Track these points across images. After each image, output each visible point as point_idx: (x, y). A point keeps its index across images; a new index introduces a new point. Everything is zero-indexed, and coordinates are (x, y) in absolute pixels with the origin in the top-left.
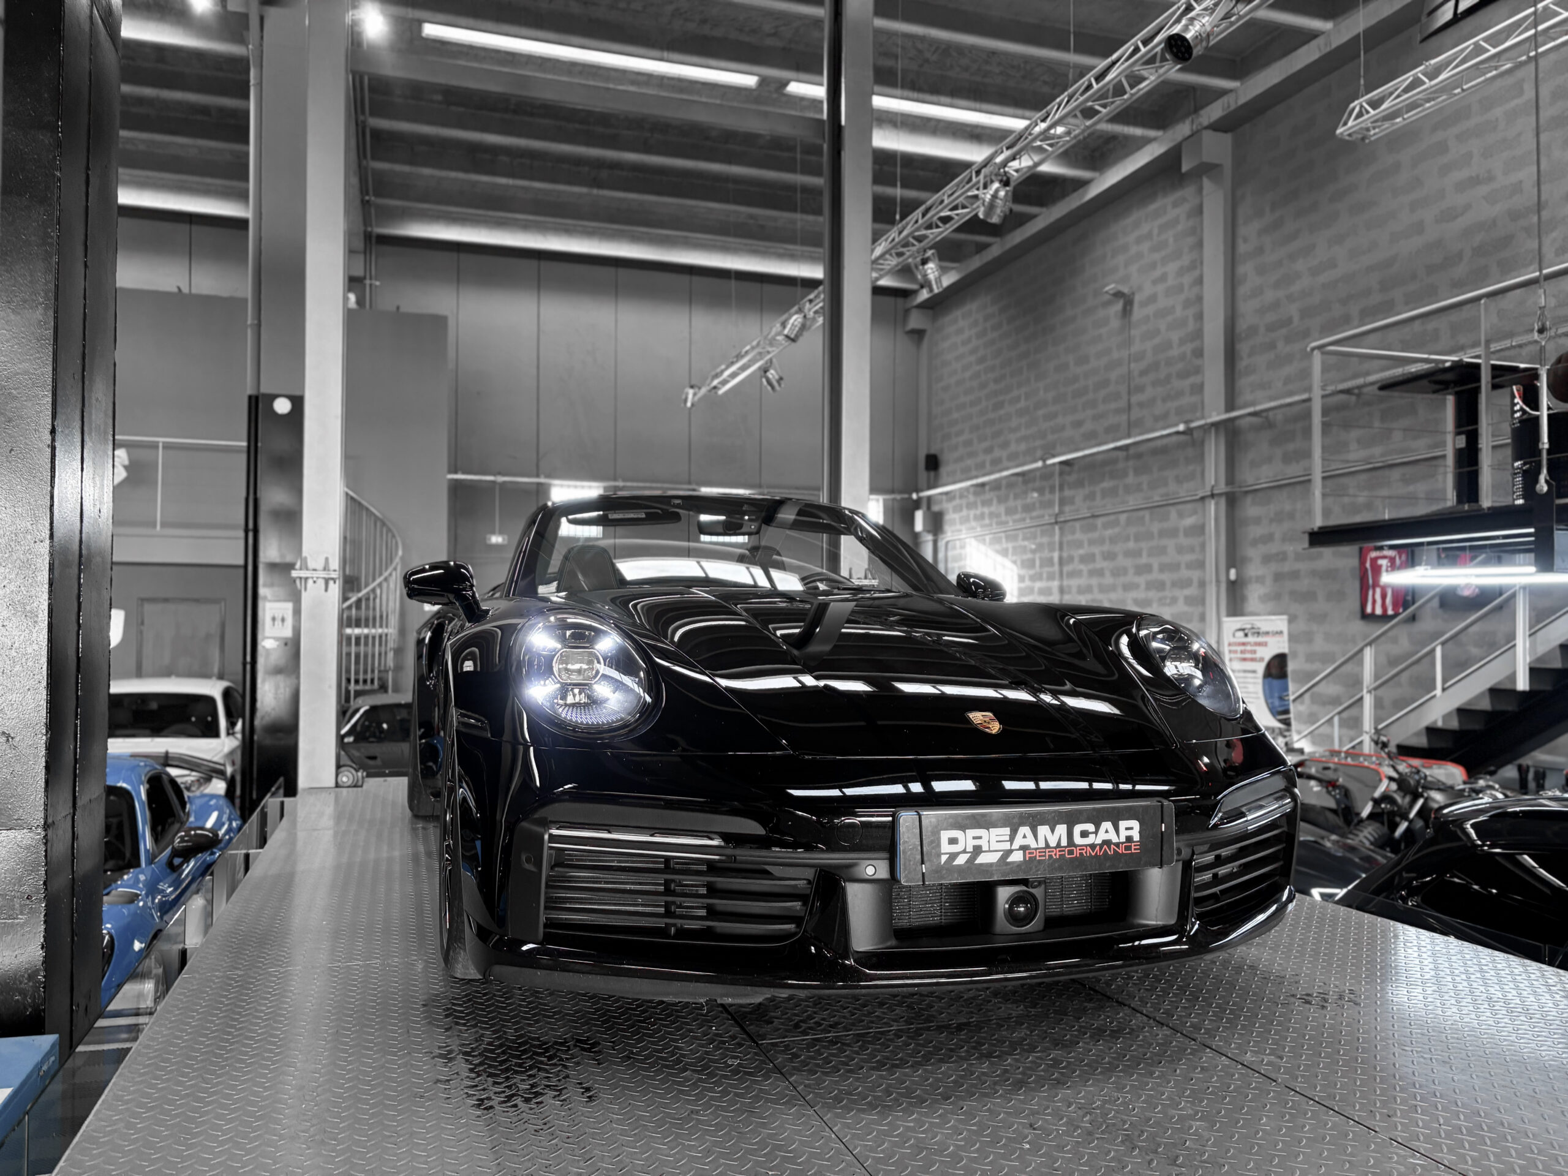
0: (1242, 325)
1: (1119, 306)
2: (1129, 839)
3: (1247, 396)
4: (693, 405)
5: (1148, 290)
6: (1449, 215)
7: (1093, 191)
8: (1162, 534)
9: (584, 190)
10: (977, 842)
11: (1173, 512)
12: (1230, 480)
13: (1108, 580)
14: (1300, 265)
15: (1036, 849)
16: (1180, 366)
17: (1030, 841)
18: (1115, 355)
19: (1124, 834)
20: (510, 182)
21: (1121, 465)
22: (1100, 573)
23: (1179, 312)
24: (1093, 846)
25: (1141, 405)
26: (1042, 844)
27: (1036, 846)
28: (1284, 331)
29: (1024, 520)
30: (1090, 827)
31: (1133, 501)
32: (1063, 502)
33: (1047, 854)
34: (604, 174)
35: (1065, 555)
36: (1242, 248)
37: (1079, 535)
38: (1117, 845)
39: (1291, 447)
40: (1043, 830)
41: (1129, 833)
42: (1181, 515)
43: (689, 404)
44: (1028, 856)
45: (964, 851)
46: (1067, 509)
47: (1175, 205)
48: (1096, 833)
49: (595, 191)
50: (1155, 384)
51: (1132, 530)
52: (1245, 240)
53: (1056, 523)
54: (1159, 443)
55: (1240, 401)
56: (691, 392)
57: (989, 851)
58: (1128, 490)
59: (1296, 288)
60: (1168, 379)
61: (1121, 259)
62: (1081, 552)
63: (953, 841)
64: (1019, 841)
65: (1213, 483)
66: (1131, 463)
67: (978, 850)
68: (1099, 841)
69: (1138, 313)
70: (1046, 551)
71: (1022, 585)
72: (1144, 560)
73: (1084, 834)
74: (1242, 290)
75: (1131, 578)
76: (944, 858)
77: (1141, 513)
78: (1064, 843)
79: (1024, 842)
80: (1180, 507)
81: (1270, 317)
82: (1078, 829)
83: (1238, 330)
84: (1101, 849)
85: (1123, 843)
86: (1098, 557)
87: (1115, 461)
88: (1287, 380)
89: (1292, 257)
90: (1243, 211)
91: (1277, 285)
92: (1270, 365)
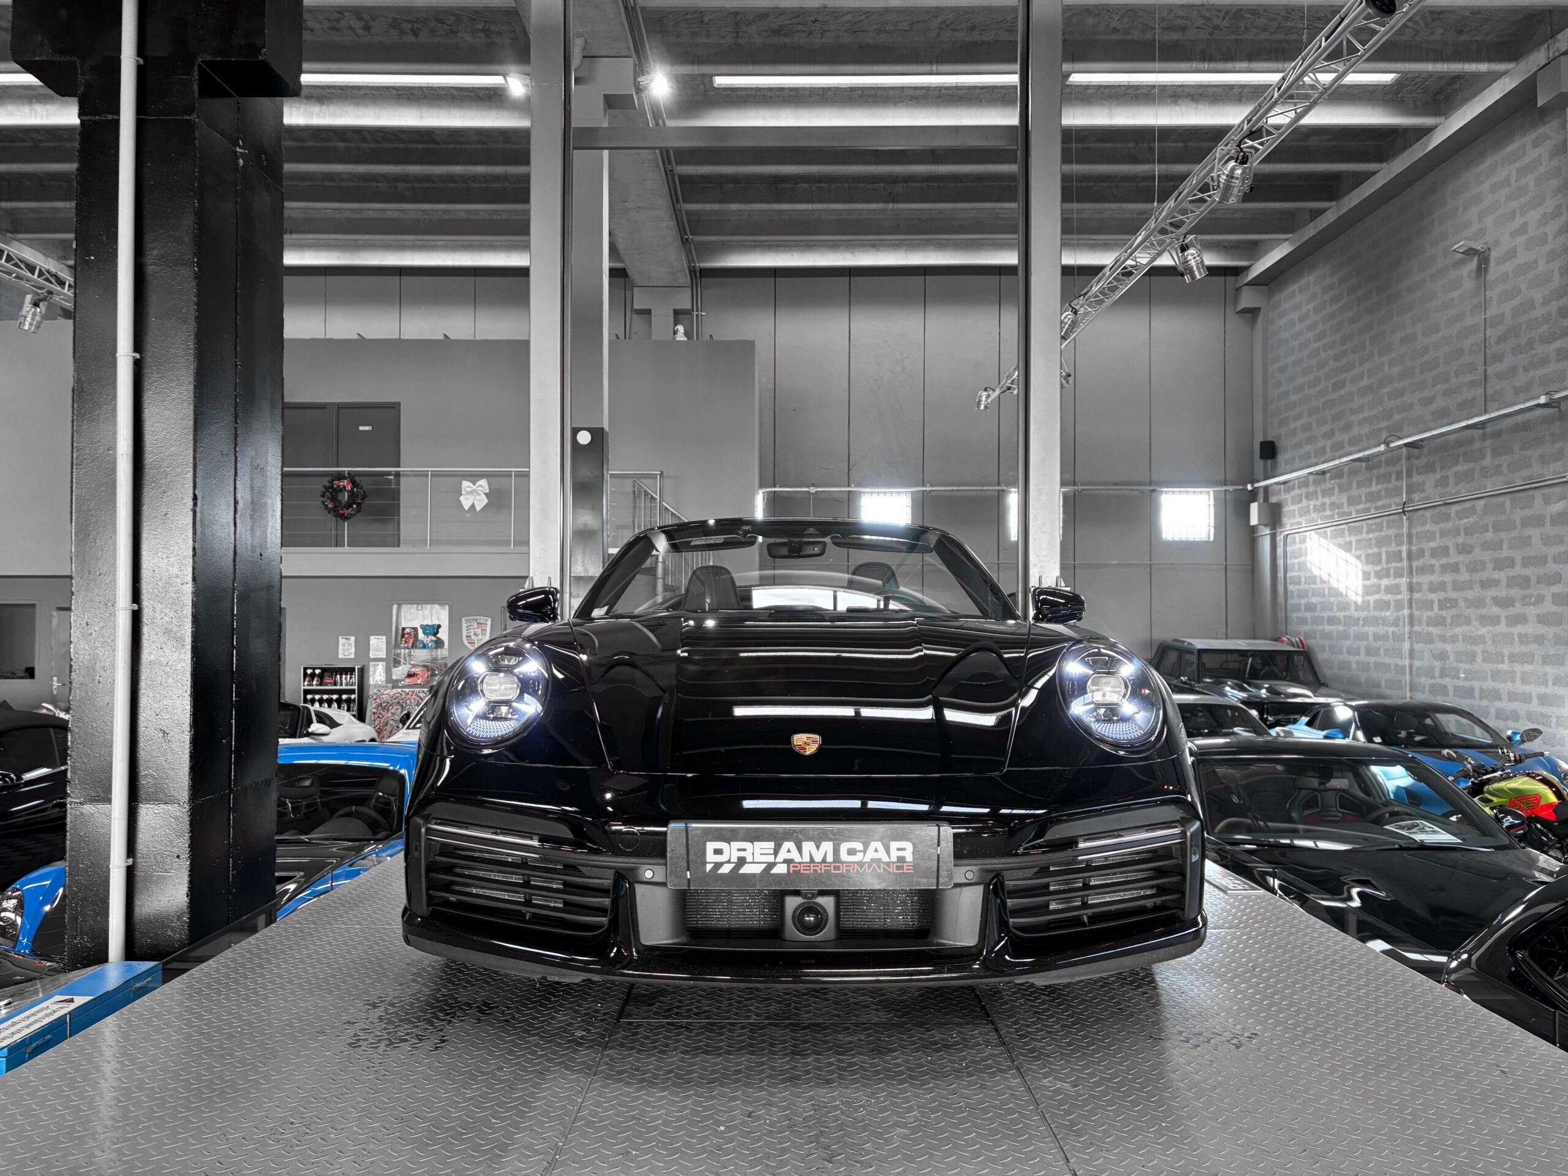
1: (1474, 263)
2: (901, 859)
4: (986, 407)
5: (1506, 244)
7: (1438, 138)
8: (1526, 522)
9: (880, 206)
10: (742, 854)
11: (1539, 497)
13: (1464, 576)
15: (800, 863)
16: (1545, 328)
17: (795, 855)
18: (1469, 321)
19: (894, 855)
20: (810, 206)
21: (1477, 446)
22: (1455, 568)
23: (1542, 267)
24: (861, 864)
25: (1499, 376)
26: (806, 859)
27: (800, 860)
29: (1369, 510)
30: (858, 846)
31: (1491, 485)
32: (1411, 489)
33: (812, 868)
34: (899, 188)
35: (1414, 548)
37: (1429, 527)
38: (888, 864)
40: (808, 846)
41: (901, 853)
42: (1547, 501)
43: (982, 407)
44: (792, 869)
45: (729, 862)
46: (1416, 497)
47: (1536, 144)
48: (864, 851)
49: (891, 206)
50: (1515, 351)
51: (1491, 519)
53: (1404, 512)
54: (1520, 418)
56: (985, 394)
57: (753, 863)
58: (1485, 473)
60: (1530, 345)
61: (1474, 212)
62: (1433, 544)
63: (718, 852)
64: (783, 855)
66: (1488, 443)
67: (742, 861)
68: (867, 859)
69: (1494, 271)
70: (1393, 545)
71: (1368, 583)
72: (1505, 553)
73: (852, 852)
75: (1490, 573)
76: (709, 867)
77: (1501, 499)
78: (830, 859)
79: (789, 856)
80: (1547, 491)
82: (844, 847)
84: (870, 867)
85: (893, 863)
86: (1452, 551)
87: (1471, 441)
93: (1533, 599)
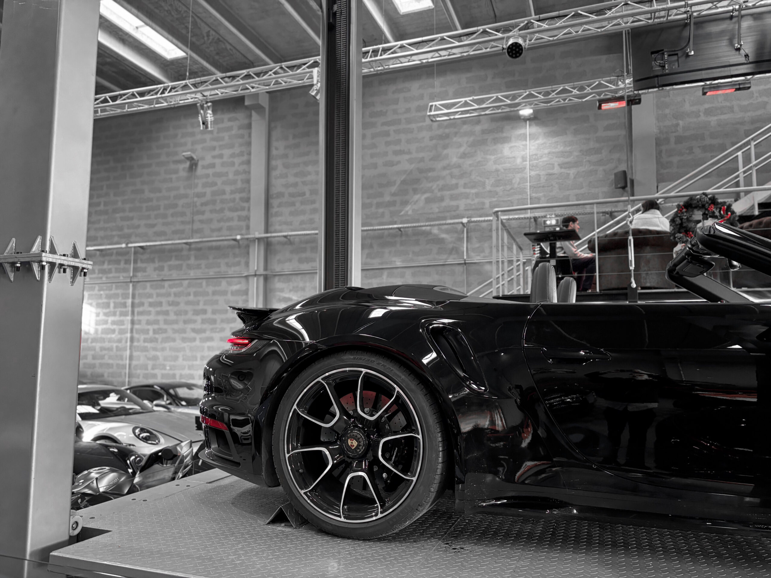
0: (274, 191)
1: (188, 164)
3: (277, 227)
5: (208, 160)
6: (391, 164)
8: (214, 293)
11: (224, 283)
12: (266, 269)
13: (172, 317)
16: (231, 204)
18: (182, 191)
21: (185, 253)
22: (166, 313)
23: (231, 176)
25: (201, 221)
28: (300, 198)
29: (101, 278)
31: (192, 273)
32: (135, 270)
35: (137, 301)
36: (274, 152)
37: (148, 290)
39: (304, 255)
42: (229, 284)
46: (139, 274)
47: (230, 120)
50: (211, 211)
51: (192, 290)
52: (277, 149)
53: (131, 282)
54: (214, 244)
55: (271, 229)
58: (189, 267)
59: (309, 178)
60: (222, 210)
61: (189, 140)
62: (150, 300)
65: (256, 268)
66: (193, 253)
69: (200, 171)
70: (120, 298)
71: (98, 318)
72: (201, 307)
74: (274, 173)
75: (190, 316)
77: (200, 281)
80: (229, 279)
81: (291, 190)
83: (270, 193)
86: (164, 304)
87: (181, 250)
88: (302, 222)
89: (306, 164)
90: (275, 134)
91: (296, 175)
92: (291, 214)
93: (218, 330)
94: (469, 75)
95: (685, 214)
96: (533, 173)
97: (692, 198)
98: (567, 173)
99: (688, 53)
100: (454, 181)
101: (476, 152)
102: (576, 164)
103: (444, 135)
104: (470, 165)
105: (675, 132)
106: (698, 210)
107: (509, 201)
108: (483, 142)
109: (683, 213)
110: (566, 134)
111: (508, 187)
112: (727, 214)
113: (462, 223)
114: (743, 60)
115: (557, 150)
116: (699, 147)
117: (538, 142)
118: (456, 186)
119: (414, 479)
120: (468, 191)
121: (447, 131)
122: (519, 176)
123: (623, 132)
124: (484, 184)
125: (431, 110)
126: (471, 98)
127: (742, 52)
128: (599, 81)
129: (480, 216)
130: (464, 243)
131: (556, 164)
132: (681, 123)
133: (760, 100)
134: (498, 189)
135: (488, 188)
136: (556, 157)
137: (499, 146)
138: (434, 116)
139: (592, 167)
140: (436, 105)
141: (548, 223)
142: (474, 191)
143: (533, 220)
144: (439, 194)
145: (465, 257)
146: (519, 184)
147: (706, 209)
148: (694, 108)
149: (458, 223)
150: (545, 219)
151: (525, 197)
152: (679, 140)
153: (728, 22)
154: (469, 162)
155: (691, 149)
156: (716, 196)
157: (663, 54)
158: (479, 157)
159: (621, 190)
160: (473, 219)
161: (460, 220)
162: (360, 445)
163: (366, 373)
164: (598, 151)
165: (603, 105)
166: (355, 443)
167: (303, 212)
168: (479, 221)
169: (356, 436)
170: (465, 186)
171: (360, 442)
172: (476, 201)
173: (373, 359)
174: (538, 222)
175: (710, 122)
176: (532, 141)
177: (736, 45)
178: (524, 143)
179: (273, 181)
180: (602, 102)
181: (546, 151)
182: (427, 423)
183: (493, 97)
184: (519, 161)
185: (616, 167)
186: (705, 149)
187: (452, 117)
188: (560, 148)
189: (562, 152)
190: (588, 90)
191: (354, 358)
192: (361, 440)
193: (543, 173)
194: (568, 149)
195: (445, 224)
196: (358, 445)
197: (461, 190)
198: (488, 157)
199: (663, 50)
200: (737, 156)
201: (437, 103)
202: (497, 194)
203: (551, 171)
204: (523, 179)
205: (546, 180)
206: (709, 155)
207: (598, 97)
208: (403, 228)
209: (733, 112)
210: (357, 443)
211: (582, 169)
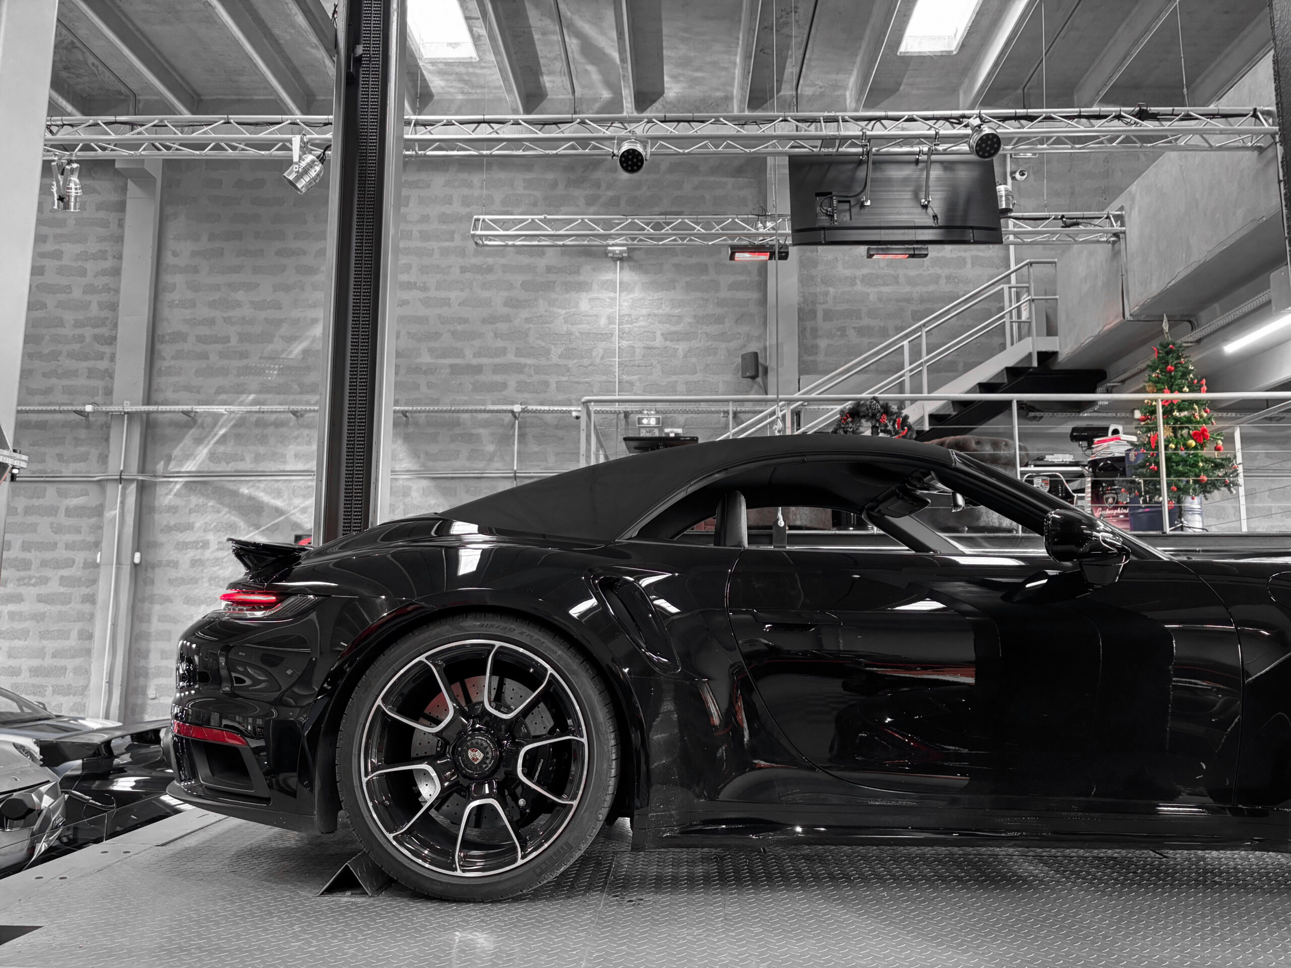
0: (167, 329)
3: (170, 395)
12: (142, 470)
14: (240, 296)
16: (76, 347)
23: (77, 294)
28: (219, 347)
36: (171, 260)
52: (175, 254)
55: (160, 397)
59: (237, 313)
65: (122, 468)
74: (167, 297)
80: (62, 486)
81: (204, 331)
83: (159, 332)
88: (221, 390)
89: (232, 286)
90: (174, 228)
91: (212, 305)
92: (199, 373)
94: (529, 176)
95: (850, 425)
96: (625, 343)
97: (858, 404)
98: (674, 349)
99: (863, 202)
100: (500, 344)
101: (536, 300)
102: (687, 336)
103: (485, 266)
104: (528, 320)
105: (824, 303)
106: (867, 421)
107: (586, 382)
108: (548, 286)
109: (847, 423)
110: (674, 288)
111: (586, 362)
112: (903, 429)
113: (512, 412)
114: (930, 222)
115: (661, 311)
116: (853, 328)
117: (631, 296)
118: (504, 351)
119: (575, 803)
120: (522, 360)
121: (490, 260)
122: (602, 345)
123: (755, 295)
124: (548, 352)
125: (475, 228)
126: (542, 217)
127: (930, 210)
128: (733, 219)
129: (542, 404)
130: (514, 444)
131: (658, 333)
132: (831, 290)
133: (931, 271)
134: (571, 363)
135: (554, 359)
136: (659, 322)
137: (574, 295)
138: (481, 236)
139: (709, 343)
140: (484, 220)
141: (645, 421)
142: (529, 361)
143: (622, 416)
144: (475, 361)
145: (515, 468)
146: (602, 358)
147: (878, 421)
148: (848, 272)
149: (505, 411)
150: (640, 416)
151: (610, 380)
152: (829, 315)
153: (913, 167)
154: (524, 314)
155: (843, 330)
156: (890, 404)
157: (831, 198)
158: (542, 307)
159: (750, 380)
160: (530, 408)
161: (509, 407)
162: (487, 758)
163: (501, 647)
164: (719, 320)
165: (737, 255)
166: (479, 755)
167: (224, 372)
168: (539, 411)
169: (482, 745)
170: (519, 353)
171: (488, 753)
172: (536, 378)
173: (513, 626)
174: (630, 420)
175: (868, 294)
176: (624, 294)
177: (923, 200)
178: (612, 295)
179: (166, 312)
180: (735, 249)
181: (644, 311)
182: (595, 719)
183: (577, 220)
184: (603, 321)
185: (744, 346)
186: (862, 331)
187: (510, 243)
188: (666, 309)
189: (669, 315)
190: (717, 229)
191: (482, 625)
192: (488, 749)
193: (638, 344)
194: (677, 311)
195: (485, 411)
196: (485, 758)
197: (511, 358)
198: (556, 310)
199: (831, 193)
200: (903, 346)
201: (487, 217)
202: (568, 371)
203: (651, 344)
204: (609, 353)
205: (643, 356)
206: (866, 340)
207: (730, 242)
208: (411, 412)
209: (897, 283)
210: (482, 755)
211: (694, 344)
